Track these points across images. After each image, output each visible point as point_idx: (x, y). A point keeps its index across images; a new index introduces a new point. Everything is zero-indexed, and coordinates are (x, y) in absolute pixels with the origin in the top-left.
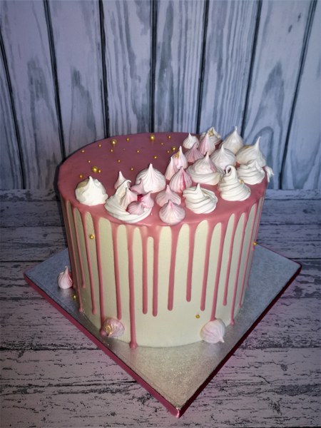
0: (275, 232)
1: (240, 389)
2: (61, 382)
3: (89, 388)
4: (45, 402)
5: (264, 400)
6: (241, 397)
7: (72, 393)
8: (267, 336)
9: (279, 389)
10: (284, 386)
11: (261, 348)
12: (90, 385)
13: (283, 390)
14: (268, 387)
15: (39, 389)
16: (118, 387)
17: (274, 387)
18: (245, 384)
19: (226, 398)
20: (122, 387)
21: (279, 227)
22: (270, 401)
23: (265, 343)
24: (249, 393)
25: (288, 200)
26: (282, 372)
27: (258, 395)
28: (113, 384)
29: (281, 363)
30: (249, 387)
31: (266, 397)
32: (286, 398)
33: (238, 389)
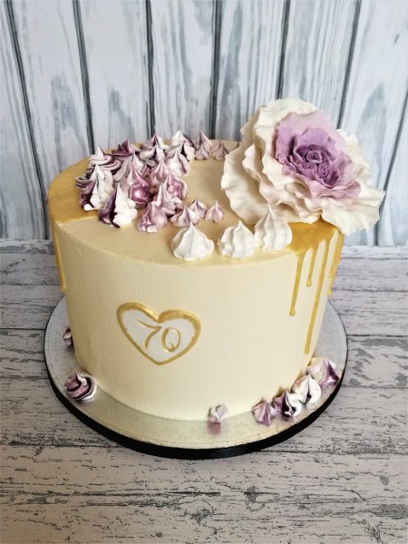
0: (370, 300)
1: (327, 507)
2: (91, 491)
3: (128, 499)
4: (69, 516)
5: (358, 522)
6: (327, 518)
7: (105, 504)
8: (361, 438)
9: (378, 509)
10: (385, 505)
11: (354, 453)
12: (128, 495)
13: (384, 511)
14: (364, 506)
15: (62, 498)
16: (166, 499)
17: (371, 507)
18: (333, 501)
19: (307, 518)
20: (171, 499)
21: (375, 294)
22: (366, 526)
23: (359, 446)
24: (338, 513)
25: (387, 259)
26: (383, 487)
27: (351, 517)
28: (159, 495)
29: (381, 474)
30: (339, 505)
31: (360, 520)
32: (388, 521)
33: (324, 507)
